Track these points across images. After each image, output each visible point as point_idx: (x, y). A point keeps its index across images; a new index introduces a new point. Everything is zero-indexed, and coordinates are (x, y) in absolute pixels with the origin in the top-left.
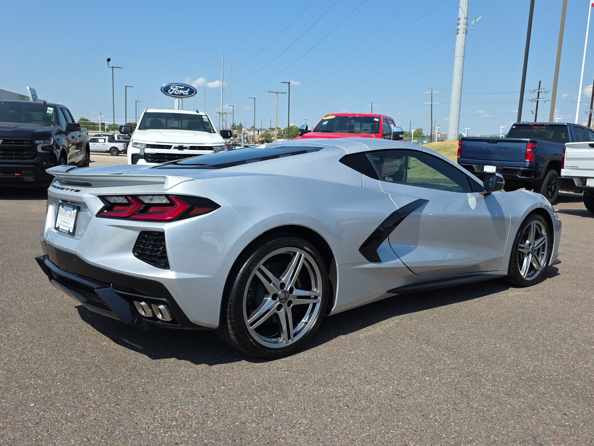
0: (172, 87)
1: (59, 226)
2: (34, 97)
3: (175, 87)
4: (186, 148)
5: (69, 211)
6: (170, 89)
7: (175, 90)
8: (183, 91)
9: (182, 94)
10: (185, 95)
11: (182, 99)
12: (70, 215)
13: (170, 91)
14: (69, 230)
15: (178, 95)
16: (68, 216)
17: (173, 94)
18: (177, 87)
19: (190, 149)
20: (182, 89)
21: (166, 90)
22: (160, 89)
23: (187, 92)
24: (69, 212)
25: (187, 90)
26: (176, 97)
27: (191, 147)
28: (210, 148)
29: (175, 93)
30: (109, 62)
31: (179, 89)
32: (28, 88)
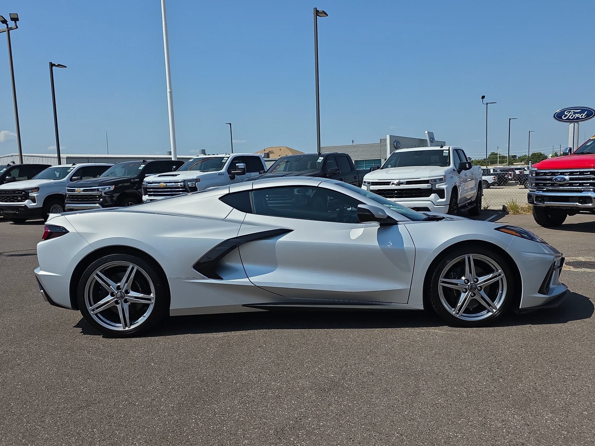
0: (567, 112)
2: (431, 139)
3: (570, 112)
4: (402, 183)
6: (565, 114)
7: (570, 115)
8: (579, 114)
9: (578, 118)
10: (582, 118)
11: (578, 123)
13: (564, 117)
15: (573, 119)
17: (568, 119)
18: (573, 111)
19: (406, 184)
20: (577, 113)
21: (559, 117)
22: (553, 116)
23: (584, 115)
25: (584, 114)
26: (571, 122)
27: (407, 182)
28: (426, 182)
29: (570, 117)
30: (483, 99)
31: (575, 113)
32: (426, 132)
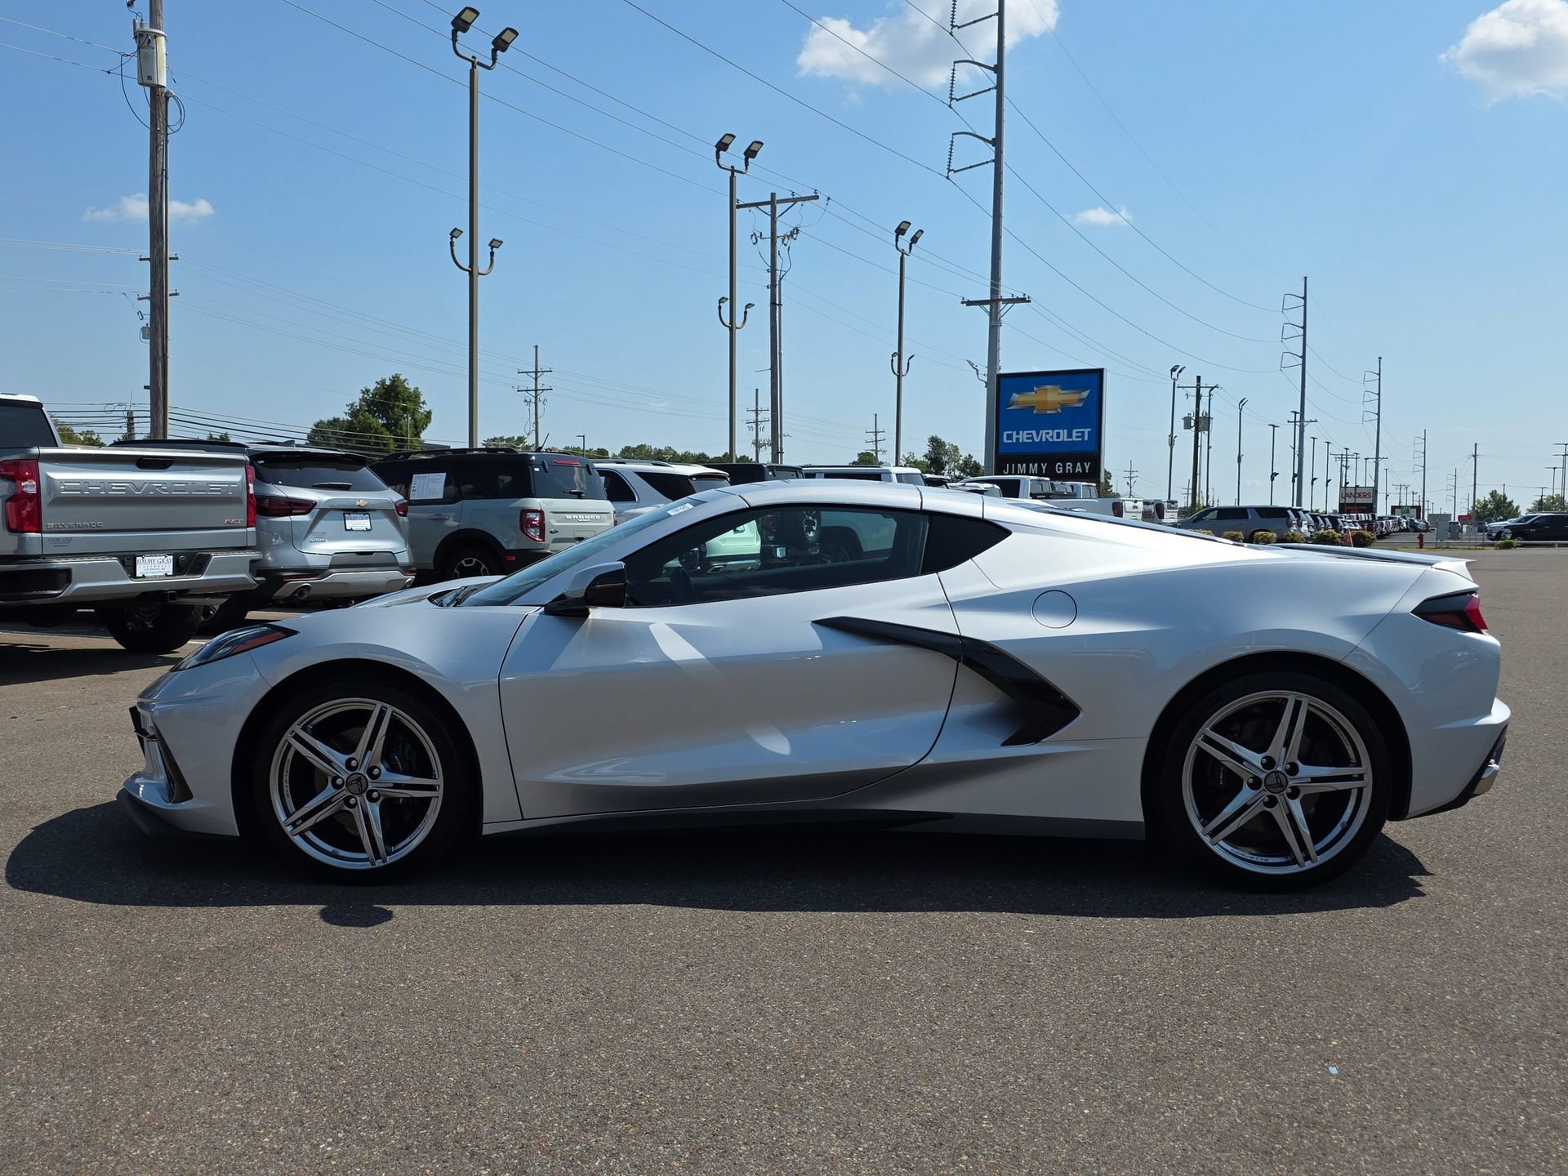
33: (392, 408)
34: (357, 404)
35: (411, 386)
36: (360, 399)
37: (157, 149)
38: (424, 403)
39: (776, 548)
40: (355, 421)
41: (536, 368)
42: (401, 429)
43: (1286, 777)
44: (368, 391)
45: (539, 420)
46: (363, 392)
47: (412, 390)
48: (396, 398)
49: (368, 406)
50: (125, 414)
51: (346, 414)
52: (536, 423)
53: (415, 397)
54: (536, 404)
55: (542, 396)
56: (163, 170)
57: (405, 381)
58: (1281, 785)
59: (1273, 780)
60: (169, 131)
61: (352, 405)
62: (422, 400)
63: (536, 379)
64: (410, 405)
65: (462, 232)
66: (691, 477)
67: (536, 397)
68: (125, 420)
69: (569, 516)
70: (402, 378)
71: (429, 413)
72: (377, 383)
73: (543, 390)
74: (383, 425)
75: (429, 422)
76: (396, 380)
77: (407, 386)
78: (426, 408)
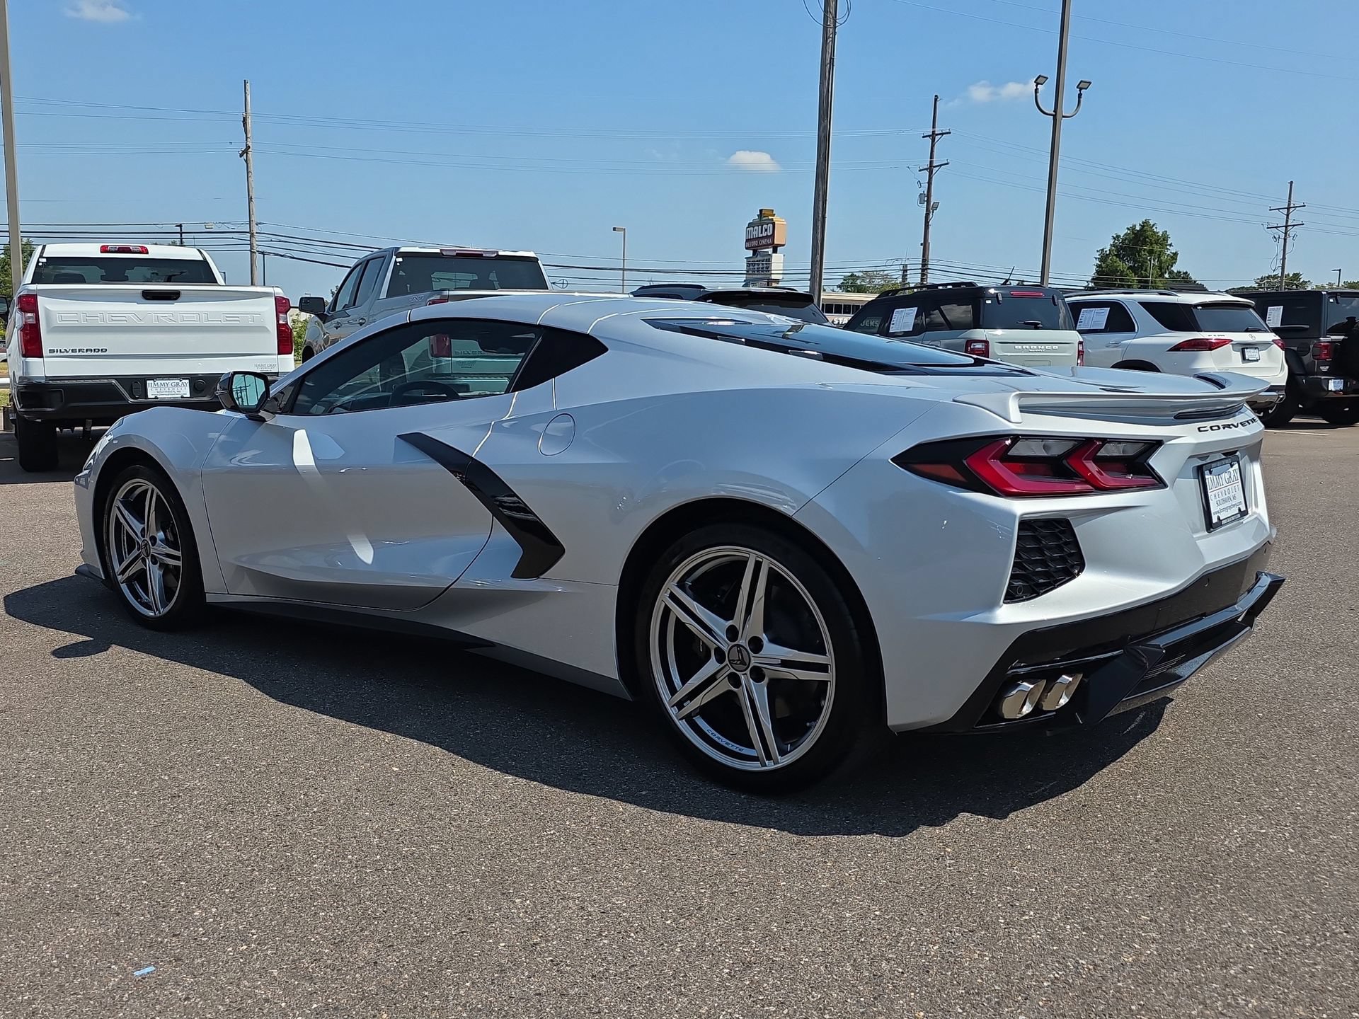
1: (1219, 518)
5: (1223, 474)
12: (1229, 480)
14: (1240, 510)
16: (1225, 484)
24: (1225, 476)
33: (1139, 252)
34: (1108, 249)
35: (1159, 230)
36: (1111, 245)
37: (827, 41)
38: (1171, 245)
39: (1329, 379)
40: (1103, 265)
41: (1289, 204)
42: (1146, 270)
43: (748, 654)
44: (1118, 237)
45: (1287, 256)
46: (1114, 238)
47: (1160, 234)
48: (1145, 243)
49: (1118, 250)
50: (901, 267)
51: (1096, 258)
52: (1284, 259)
53: (1163, 241)
54: (1285, 240)
55: (1292, 231)
56: (831, 58)
57: (1154, 225)
58: (743, 663)
59: (735, 655)
60: (837, 24)
61: (1102, 250)
62: (1169, 243)
63: (1288, 215)
64: (1156, 248)
65: (1047, 78)
66: (1196, 306)
67: (1286, 233)
68: (901, 273)
69: (1017, 347)
70: (1152, 223)
71: (1176, 254)
72: (1128, 229)
73: (1294, 225)
74: (1129, 268)
75: (1175, 263)
76: (1145, 224)
77: (1155, 230)
78: (1173, 250)
